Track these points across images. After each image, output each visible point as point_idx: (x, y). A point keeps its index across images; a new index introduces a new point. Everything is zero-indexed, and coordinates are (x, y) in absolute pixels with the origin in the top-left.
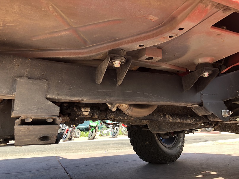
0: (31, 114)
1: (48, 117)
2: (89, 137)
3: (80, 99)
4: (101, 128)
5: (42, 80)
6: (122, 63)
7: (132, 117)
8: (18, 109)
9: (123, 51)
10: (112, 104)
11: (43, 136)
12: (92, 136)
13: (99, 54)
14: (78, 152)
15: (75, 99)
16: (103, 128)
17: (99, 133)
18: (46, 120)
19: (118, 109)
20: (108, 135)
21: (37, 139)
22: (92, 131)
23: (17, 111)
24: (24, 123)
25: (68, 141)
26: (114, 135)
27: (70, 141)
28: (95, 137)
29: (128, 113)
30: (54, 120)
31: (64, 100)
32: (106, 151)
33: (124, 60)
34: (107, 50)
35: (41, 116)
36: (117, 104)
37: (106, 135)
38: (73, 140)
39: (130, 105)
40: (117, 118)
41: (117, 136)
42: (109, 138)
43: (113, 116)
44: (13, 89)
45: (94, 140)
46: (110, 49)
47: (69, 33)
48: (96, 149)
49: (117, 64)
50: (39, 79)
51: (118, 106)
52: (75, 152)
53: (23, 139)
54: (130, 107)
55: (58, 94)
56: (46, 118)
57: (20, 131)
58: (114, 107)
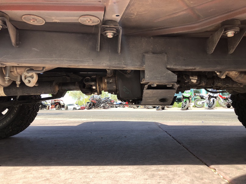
0: (157, 81)
1: (168, 83)
2: (183, 108)
3: (193, 68)
4: (195, 99)
5: (163, 54)
6: (235, 32)
7: (241, 84)
8: (147, 77)
9: (238, 21)
10: (220, 72)
11: (163, 98)
12: (185, 107)
13: (211, 26)
14: (173, 120)
15: (189, 69)
16: (197, 99)
17: (192, 104)
18: (166, 85)
19: (227, 77)
20: (202, 107)
21: (158, 100)
22: (186, 101)
23: (147, 79)
24: (150, 87)
25: (161, 110)
26: (210, 107)
27: (163, 111)
28: (189, 108)
29: (238, 81)
30: (173, 85)
31: (180, 69)
32: (203, 121)
33: (238, 29)
34: (220, 22)
35: (163, 82)
36: (227, 72)
37: (200, 106)
38: (165, 109)
39: (241, 73)
40: (225, 86)
41: (214, 108)
42: (204, 110)
43: (220, 84)
44: (143, 63)
45: (188, 111)
46: (223, 21)
47: (186, 12)
48: (192, 119)
49: (231, 34)
50: (161, 53)
51: (228, 74)
52: (171, 120)
53: (148, 100)
54: (240, 74)
55: (175, 65)
56: (166, 84)
57: (147, 93)
58: (223, 75)
